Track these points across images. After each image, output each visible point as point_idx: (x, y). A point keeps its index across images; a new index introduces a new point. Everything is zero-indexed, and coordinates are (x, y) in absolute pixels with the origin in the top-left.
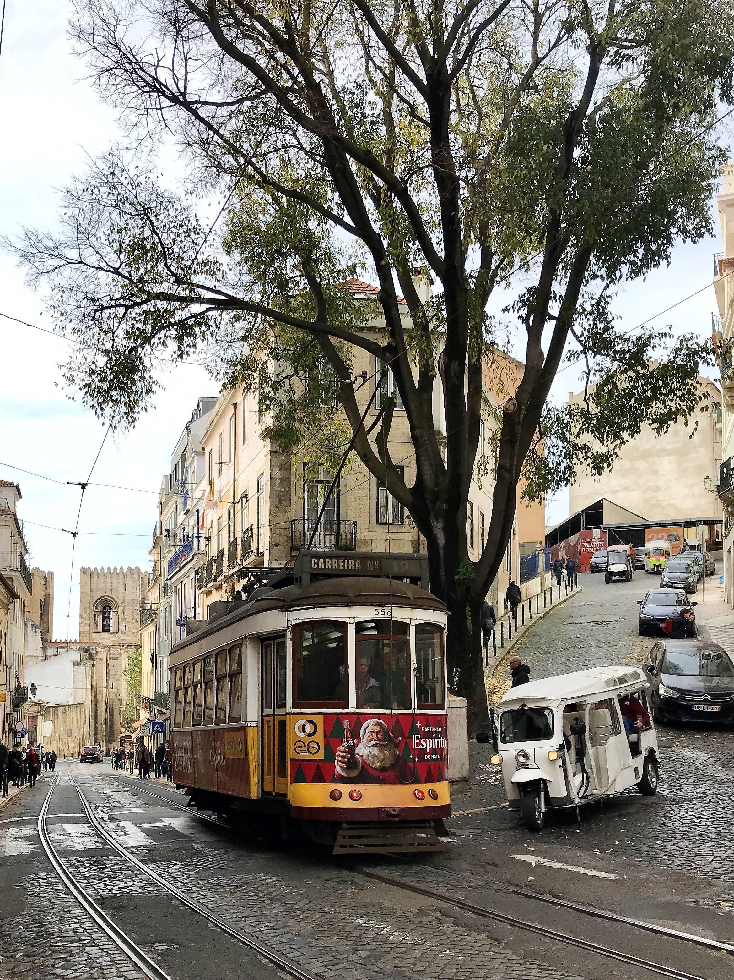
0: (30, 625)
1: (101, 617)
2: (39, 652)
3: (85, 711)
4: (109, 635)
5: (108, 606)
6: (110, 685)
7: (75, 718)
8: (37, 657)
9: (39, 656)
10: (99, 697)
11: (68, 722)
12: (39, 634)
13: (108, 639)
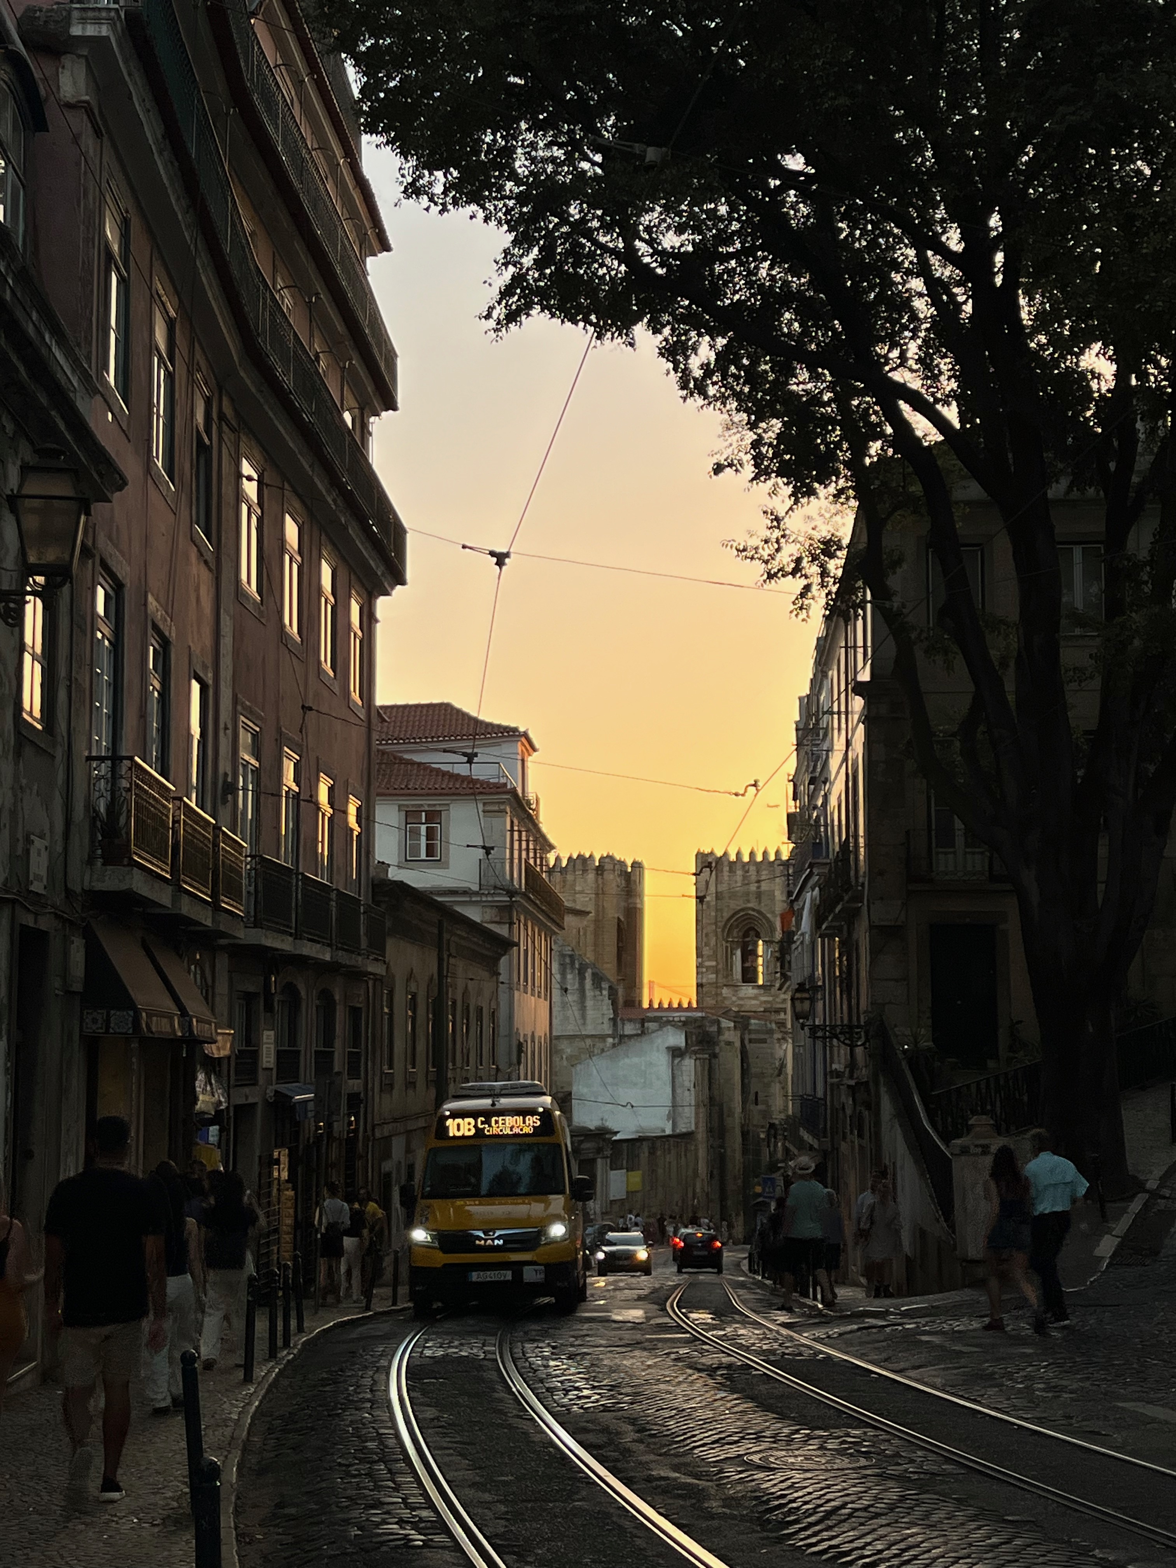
0: (588, 974)
1: (739, 953)
2: (607, 1029)
3: (697, 1150)
4: (756, 991)
5: (753, 929)
6: (752, 1097)
7: (674, 1163)
8: (603, 1038)
9: (609, 1036)
10: (729, 1121)
11: (660, 1171)
12: (605, 993)
13: (755, 998)
